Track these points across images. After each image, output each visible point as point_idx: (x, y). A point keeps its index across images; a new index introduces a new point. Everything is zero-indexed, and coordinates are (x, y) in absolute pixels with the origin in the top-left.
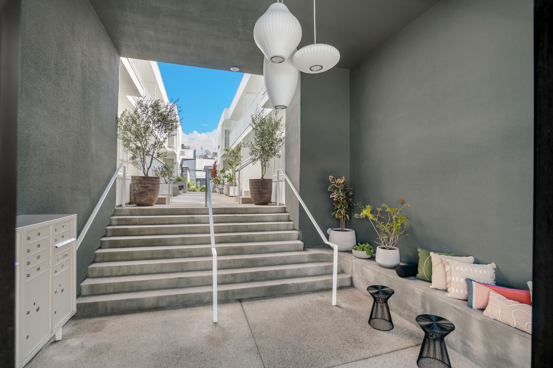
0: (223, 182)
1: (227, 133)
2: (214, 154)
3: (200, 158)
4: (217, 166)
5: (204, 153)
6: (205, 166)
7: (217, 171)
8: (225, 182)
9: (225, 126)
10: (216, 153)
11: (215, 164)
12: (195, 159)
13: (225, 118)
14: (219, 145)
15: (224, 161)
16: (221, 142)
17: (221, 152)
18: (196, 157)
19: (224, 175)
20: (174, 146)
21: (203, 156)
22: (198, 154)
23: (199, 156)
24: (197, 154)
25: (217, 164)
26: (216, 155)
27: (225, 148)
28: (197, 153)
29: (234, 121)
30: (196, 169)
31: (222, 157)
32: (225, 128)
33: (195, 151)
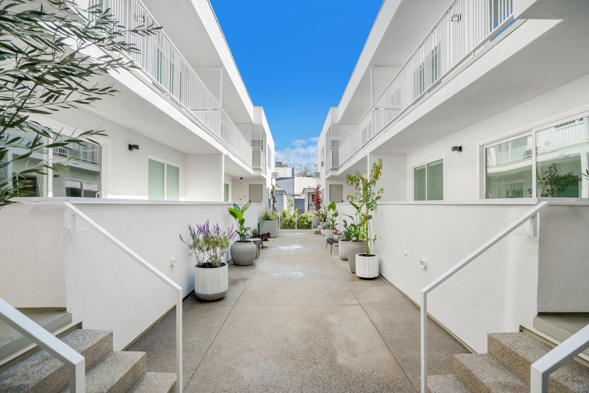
0: (333, 223)
1: (334, 145)
2: (316, 175)
3: (299, 176)
4: (320, 192)
5: (303, 170)
6: (304, 189)
7: (320, 200)
8: (335, 224)
9: (333, 135)
10: (318, 173)
11: (318, 190)
12: (293, 178)
13: (331, 123)
14: (323, 161)
15: (330, 185)
16: (326, 157)
17: (327, 173)
18: (295, 176)
19: (335, 212)
20: (261, 167)
21: (302, 174)
22: (297, 172)
23: (297, 174)
24: (295, 172)
25: (320, 190)
26: (319, 176)
27: (333, 166)
28: (295, 170)
29: (345, 125)
30: (295, 194)
31: (328, 179)
32: (332, 138)
33: (293, 169)
